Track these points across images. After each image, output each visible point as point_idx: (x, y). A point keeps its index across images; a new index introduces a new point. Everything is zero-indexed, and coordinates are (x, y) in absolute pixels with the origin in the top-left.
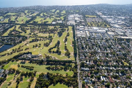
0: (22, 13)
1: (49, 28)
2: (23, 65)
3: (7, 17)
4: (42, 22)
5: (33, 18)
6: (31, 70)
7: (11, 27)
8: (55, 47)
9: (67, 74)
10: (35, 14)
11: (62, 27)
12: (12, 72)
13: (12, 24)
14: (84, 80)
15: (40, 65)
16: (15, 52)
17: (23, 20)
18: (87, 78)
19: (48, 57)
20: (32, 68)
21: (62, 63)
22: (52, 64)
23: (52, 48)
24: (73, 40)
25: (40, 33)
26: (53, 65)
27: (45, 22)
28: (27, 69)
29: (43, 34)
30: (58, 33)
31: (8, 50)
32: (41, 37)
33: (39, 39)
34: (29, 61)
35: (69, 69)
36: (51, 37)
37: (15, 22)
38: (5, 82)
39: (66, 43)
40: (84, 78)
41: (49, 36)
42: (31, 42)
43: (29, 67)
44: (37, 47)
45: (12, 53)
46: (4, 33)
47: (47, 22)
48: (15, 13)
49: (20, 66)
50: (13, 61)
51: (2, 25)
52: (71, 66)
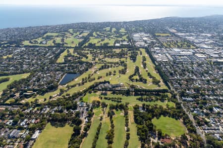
0: (66, 33)
1: (115, 52)
2: (106, 96)
3: (48, 38)
4: (101, 44)
5: (86, 39)
6: (118, 102)
7: (62, 51)
8: (135, 75)
9: (167, 105)
10: (85, 34)
11: (131, 50)
12: (97, 105)
13: (61, 47)
14: (193, 111)
15: (127, 96)
16: (86, 82)
17: (73, 42)
18: (196, 109)
19: (132, 87)
20: (119, 100)
21: (154, 93)
22: (142, 95)
23: (133, 76)
24: (155, 66)
25: (106, 58)
26: (144, 95)
27: (105, 44)
28: (113, 101)
29: (110, 59)
30: (131, 57)
31: (76, 80)
32: (111, 63)
33: (110, 65)
34: (112, 92)
35: (166, 100)
36: (124, 62)
37: (63, 44)
38: (94, 116)
39: (147, 69)
40: (192, 109)
41: (120, 61)
42: (100, 69)
43: (115, 98)
44: (112, 76)
45: (83, 84)
46: (57, 59)
47: (108, 43)
48: (57, 32)
49: (103, 98)
50: (90, 93)
51: (49, 50)
52: (167, 96)
